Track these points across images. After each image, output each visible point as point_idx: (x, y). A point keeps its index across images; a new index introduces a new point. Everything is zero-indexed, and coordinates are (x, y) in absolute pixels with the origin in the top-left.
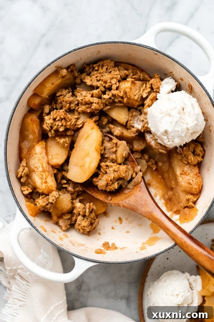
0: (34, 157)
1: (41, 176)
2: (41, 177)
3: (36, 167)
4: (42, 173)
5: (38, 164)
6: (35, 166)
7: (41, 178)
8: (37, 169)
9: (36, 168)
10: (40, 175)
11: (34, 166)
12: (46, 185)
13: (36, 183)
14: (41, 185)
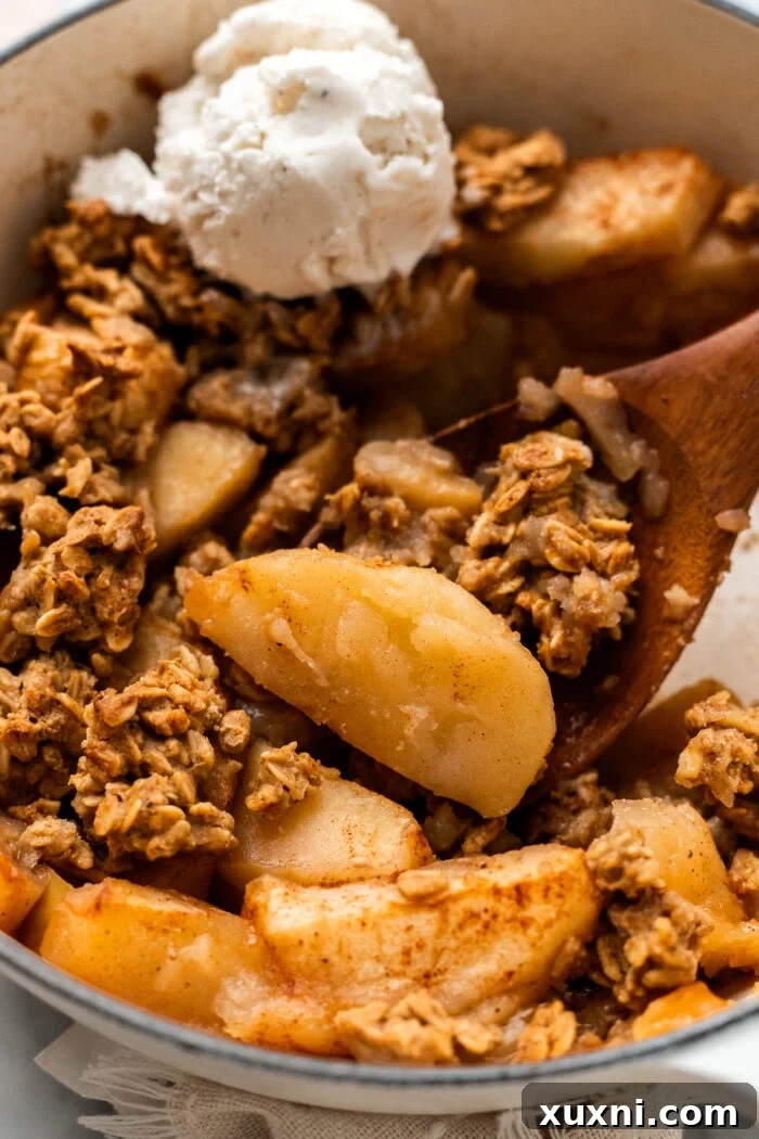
0: (335, 959)
1: (470, 931)
2: (479, 927)
3: (407, 953)
4: (454, 920)
5: (387, 936)
6: (399, 959)
7: (486, 926)
8: (420, 946)
9: (415, 955)
10: (462, 935)
11: (397, 967)
12: (536, 895)
13: (512, 966)
14: (532, 932)
